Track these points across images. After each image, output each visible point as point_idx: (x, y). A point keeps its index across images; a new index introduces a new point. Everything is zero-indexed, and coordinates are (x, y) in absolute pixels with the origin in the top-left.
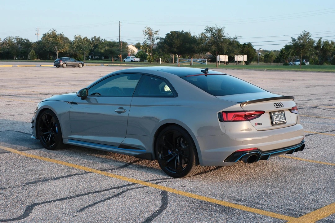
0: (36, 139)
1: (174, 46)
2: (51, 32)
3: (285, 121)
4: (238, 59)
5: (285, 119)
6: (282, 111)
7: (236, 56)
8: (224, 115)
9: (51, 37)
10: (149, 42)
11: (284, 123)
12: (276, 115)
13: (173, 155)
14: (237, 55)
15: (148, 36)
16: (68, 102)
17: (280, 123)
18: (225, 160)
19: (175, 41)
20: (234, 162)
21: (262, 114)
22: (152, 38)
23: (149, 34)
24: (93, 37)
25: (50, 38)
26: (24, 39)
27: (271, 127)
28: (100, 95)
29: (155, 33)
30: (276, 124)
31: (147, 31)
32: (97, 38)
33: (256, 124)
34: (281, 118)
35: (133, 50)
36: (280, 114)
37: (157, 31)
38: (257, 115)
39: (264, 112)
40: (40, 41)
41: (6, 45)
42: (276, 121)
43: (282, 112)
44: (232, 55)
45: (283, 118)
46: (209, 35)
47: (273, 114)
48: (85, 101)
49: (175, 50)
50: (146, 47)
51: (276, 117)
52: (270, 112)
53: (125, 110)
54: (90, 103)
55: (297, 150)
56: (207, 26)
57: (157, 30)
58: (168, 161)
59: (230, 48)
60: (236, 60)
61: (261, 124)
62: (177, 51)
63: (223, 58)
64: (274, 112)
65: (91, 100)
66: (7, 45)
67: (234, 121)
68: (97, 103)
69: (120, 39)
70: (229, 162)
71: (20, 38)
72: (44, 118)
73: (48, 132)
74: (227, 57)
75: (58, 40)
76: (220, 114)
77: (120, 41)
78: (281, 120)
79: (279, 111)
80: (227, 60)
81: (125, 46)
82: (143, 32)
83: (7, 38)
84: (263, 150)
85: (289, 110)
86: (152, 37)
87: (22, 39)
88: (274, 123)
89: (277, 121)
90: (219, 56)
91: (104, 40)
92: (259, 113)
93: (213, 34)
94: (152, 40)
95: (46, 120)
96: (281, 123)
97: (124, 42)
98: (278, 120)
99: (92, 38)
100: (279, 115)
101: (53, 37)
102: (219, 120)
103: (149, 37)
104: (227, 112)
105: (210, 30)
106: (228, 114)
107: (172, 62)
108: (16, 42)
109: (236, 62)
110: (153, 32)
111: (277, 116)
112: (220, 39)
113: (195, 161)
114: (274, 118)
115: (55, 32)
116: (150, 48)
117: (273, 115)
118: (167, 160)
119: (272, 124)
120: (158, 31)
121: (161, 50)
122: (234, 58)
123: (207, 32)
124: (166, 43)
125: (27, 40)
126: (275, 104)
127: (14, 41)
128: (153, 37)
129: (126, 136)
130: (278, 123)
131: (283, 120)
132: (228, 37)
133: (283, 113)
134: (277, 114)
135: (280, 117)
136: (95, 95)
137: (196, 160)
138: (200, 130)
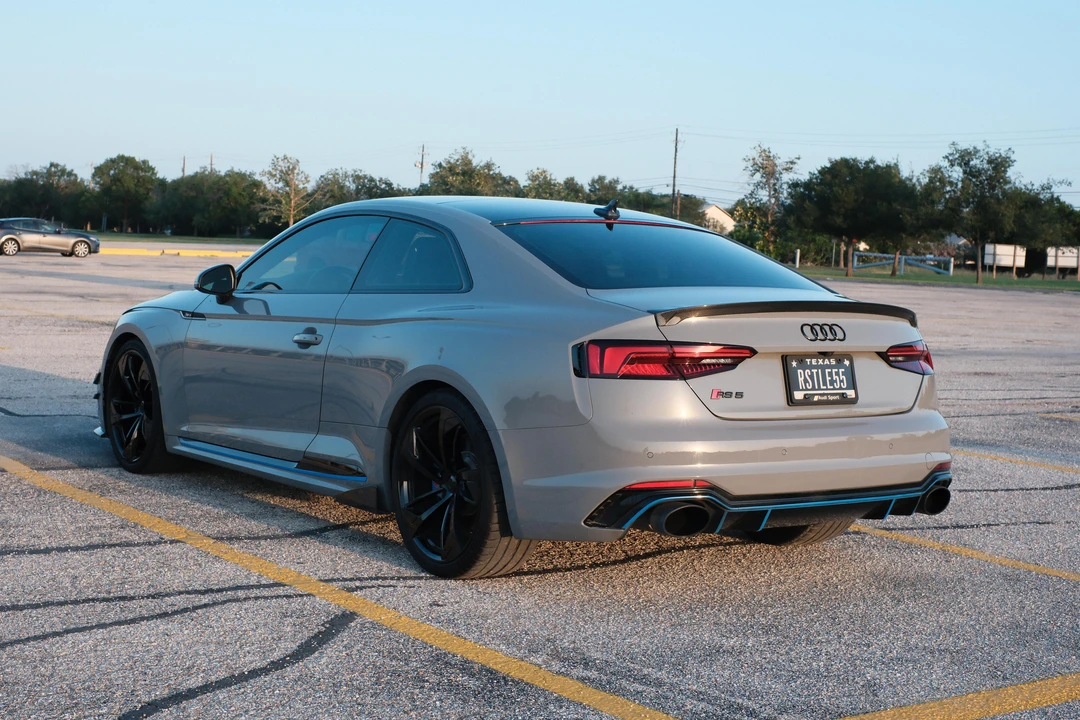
0: (102, 436)
1: (834, 209)
2: (456, 157)
3: (851, 393)
4: (1060, 259)
5: (854, 387)
6: (839, 358)
7: (1051, 251)
8: (594, 353)
9: (458, 174)
10: (763, 195)
11: (844, 400)
12: (811, 367)
13: (440, 495)
14: (1057, 245)
15: (762, 177)
16: (184, 312)
17: (825, 398)
18: (591, 517)
19: (840, 192)
20: (620, 527)
21: (743, 359)
22: (775, 184)
23: (767, 169)
24: (596, 177)
25: (453, 175)
26: (377, 177)
27: (785, 409)
28: (279, 288)
29: (785, 167)
30: (808, 401)
31: (759, 161)
32: (607, 181)
33: (715, 394)
34: (832, 382)
35: (721, 221)
36: (830, 367)
37: (792, 163)
38: (722, 361)
39: (753, 352)
40: (427, 185)
41: (324, 195)
42: (807, 389)
43: (839, 361)
44: (1039, 245)
45: (842, 381)
46: (957, 173)
47: (794, 364)
48: (228, 309)
49: (839, 221)
50: (752, 213)
51: (811, 377)
52: (782, 357)
53: (319, 338)
54: (242, 314)
55: (904, 508)
56: (953, 144)
57: (793, 158)
58: (424, 516)
59: (1028, 218)
60: (1050, 262)
61: (739, 395)
62: (845, 226)
63: (1010, 255)
64: (801, 358)
65: (247, 306)
66: (327, 197)
67: (625, 377)
68: (268, 316)
69: (674, 185)
70: (604, 527)
71: (365, 177)
72: (122, 366)
73: (133, 412)
74: (1021, 253)
75: (479, 184)
76: (580, 351)
77: (674, 191)
78: (834, 389)
79: (824, 355)
80: (1021, 262)
81: (696, 210)
82: (745, 164)
83: (328, 173)
84: (736, 490)
85: (879, 354)
86: (772, 181)
87: (372, 180)
88: (798, 395)
89: (813, 389)
90: (995, 249)
91: (631, 188)
92: (736, 356)
93: (971, 173)
94: (775, 190)
95: (127, 372)
96: (831, 398)
97: (687, 196)
98: (819, 389)
99: (593, 181)
100: (827, 371)
101: (464, 173)
102: (575, 369)
103: (765, 180)
104: (603, 344)
105: (964, 158)
106: (608, 351)
107: (837, 263)
108: (353, 187)
109: (1053, 269)
110: (781, 162)
111: (815, 371)
112: (993, 188)
113: (495, 518)
114: (801, 380)
115: (470, 157)
116: (765, 215)
117: (796, 369)
118: (421, 513)
119: (791, 401)
120: (796, 161)
121: (791, 220)
122: (1044, 256)
123: (952, 165)
124: (810, 198)
125: (386, 183)
126: (807, 330)
127: (347, 184)
128: (777, 179)
129: (320, 427)
130: (816, 398)
131: (841, 388)
132: (1024, 182)
133: (847, 363)
134: (817, 367)
135: (828, 378)
136: (265, 289)
137: (498, 516)
138: (514, 407)
